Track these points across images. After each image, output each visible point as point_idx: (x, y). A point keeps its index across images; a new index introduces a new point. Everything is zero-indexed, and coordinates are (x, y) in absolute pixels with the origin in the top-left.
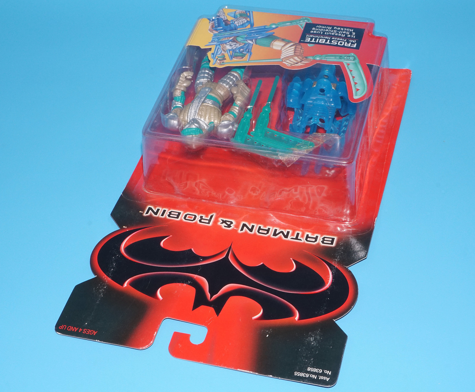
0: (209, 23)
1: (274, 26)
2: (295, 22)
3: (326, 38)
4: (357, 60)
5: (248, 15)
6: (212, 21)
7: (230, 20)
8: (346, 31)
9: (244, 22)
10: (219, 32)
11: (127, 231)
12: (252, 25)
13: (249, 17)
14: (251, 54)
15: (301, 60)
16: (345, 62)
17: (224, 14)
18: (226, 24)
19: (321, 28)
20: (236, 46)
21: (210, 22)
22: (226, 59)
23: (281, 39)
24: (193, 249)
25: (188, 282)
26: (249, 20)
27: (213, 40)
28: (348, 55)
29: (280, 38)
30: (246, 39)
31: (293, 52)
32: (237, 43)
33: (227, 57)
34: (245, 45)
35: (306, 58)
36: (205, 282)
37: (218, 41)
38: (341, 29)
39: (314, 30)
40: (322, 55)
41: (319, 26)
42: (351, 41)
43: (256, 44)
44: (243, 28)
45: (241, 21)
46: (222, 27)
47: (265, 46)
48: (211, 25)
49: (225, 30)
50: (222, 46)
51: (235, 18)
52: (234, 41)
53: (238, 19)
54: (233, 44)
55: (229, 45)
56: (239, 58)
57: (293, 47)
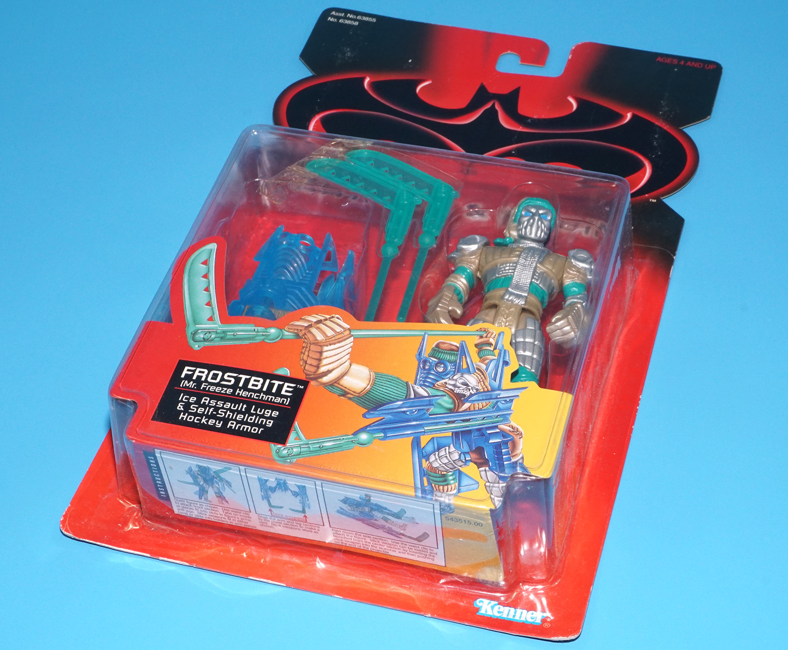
0: (522, 458)
1: (364, 437)
2: (311, 449)
3: (244, 394)
4: (190, 330)
5: (425, 479)
6: (516, 462)
7: (472, 464)
8: (196, 414)
9: (437, 457)
10: (496, 427)
11: (647, 194)
12: (416, 443)
13: (423, 473)
14: (420, 354)
15: (310, 332)
16: (217, 325)
17: (488, 484)
18: (480, 451)
19: (252, 425)
20: (452, 382)
21: (520, 461)
22: (476, 346)
23: (349, 396)
25: (531, 121)
26: (424, 461)
27: (508, 405)
28: (207, 344)
29: (350, 399)
30: (430, 401)
31: (325, 355)
33: (473, 351)
34: (434, 382)
35: (297, 335)
36: (504, 122)
37: (497, 402)
38: (207, 422)
39: (271, 418)
40: (263, 342)
41: (255, 430)
42: (191, 384)
43: (407, 383)
44: (437, 437)
45: (445, 459)
46: (490, 442)
47: (386, 377)
48: (518, 452)
49: (483, 435)
50: (487, 384)
51: (459, 469)
52: (459, 399)
53: (451, 466)
54: (461, 388)
55: (470, 388)
56: (446, 345)
57: (323, 369)
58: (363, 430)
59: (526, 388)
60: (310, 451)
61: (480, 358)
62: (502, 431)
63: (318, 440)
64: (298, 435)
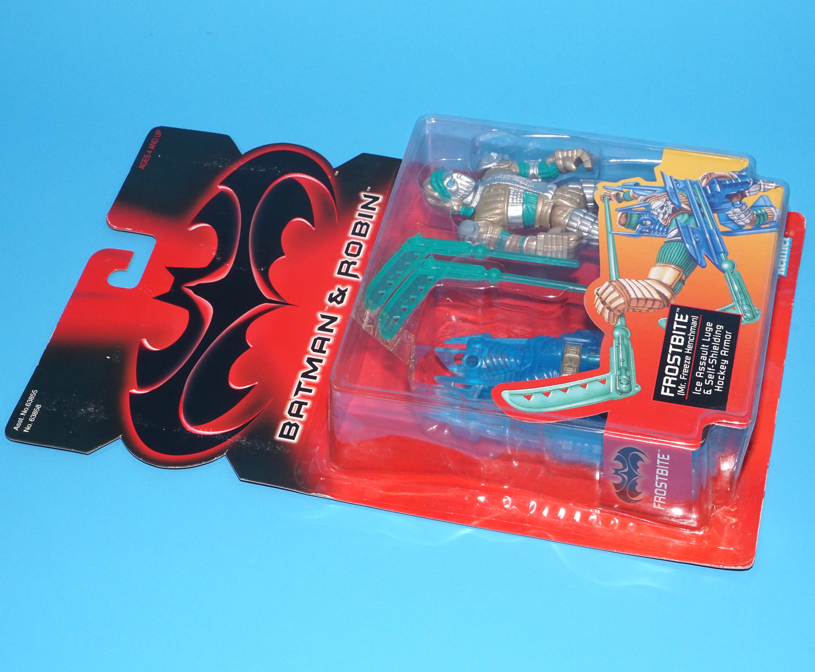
1: (725, 266)
2: (743, 298)
3: (690, 348)
4: (617, 396)
5: (762, 227)
6: (738, 175)
7: (744, 200)
8: (716, 380)
9: (740, 221)
10: (705, 189)
11: (327, 177)
12: (728, 234)
13: (758, 227)
14: (633, 236)
15: (616, 308)
16: (611, 377)
17: (762, 190)
18: (730, 196)
19: (723, 339)
20: (661, 216)
22: (620, 202)
23: (683, 278)
24: (284, 257)
25: (219, 257)
26: (744, 228)
27: (681, 182)
28: (634, 380)
29: (686, 277)
30: (683, 228)
31: (640, 297)
32: (669, 216)
34: (663, 226)
35: (620, 316)
36: (217, 277)
37: (677, 188)
38: (723, 371)
39: (714, 327)
40: (630, 339)
41: (728, 336)
42: (682, 387)
43: (665, 242)
44: (720, 222)
45: (741, 216)
46: (720, 191)
47: (661, 255)
48: (727, 174)
49: (713, 196)
50: (660, 195)
51: (750, 208)
52: (677, 210)
53: (747, 213)
54: (667, 210)
55: (665, 205)
56: (621, 220)
57: (657, 296)
58: (719, 267)
59: (662, 173)
60: (745, 299)
61: (632, 200)
62: (707, 184)
63: (732, 294)
64: (731, 307)
